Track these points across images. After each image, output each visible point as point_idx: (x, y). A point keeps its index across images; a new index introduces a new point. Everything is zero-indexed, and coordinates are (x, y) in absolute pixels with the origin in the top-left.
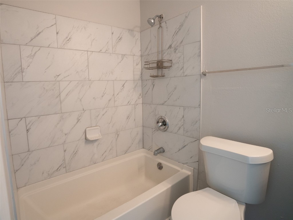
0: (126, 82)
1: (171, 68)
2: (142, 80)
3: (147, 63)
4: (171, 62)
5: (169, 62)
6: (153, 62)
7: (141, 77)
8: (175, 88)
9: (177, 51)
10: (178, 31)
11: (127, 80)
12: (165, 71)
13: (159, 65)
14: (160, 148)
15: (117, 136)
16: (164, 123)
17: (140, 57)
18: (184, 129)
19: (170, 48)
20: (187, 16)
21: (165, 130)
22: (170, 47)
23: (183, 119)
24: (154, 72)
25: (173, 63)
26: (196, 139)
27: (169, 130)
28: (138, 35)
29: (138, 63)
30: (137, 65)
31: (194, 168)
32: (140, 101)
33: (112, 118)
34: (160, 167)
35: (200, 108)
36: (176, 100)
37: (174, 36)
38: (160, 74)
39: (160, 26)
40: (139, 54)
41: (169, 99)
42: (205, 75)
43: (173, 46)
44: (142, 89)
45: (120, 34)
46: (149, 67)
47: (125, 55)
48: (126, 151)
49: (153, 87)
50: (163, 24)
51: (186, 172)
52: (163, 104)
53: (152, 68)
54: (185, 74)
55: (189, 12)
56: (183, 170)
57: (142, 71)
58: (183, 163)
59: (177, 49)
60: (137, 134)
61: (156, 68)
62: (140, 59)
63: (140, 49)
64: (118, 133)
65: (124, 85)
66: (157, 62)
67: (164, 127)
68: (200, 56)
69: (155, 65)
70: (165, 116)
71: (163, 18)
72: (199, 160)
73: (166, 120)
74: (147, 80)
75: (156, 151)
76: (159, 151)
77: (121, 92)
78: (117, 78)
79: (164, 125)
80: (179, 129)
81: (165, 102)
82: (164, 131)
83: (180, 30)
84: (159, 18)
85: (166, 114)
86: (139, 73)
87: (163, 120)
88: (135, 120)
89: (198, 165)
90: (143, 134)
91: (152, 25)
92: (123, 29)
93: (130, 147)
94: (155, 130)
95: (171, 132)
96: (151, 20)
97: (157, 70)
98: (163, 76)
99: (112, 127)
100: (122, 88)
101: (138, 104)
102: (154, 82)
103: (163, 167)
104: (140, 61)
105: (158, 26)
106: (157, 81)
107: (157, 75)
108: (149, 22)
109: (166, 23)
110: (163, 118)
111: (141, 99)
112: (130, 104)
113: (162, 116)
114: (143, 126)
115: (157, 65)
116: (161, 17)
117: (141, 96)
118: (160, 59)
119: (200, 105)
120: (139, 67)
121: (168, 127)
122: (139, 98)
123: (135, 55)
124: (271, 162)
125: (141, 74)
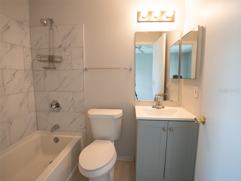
0: (16, 71)
1: (61, 63)
2: (33, 70)
3: (39, 56)
4: (61, 58)
5: (60, 58)
6: (44, 56)
7: (31, 68)
8: (65, 78)
9: (66, 51)
10: (67, 37)
11: (18, 70)
12: (56, 65)
13: (51, 59)
14: (55, 126)
15: (9, 124)
16: (58, 106)
17: (30, 50)
18: (74, 107)
19: (60, 48)
20: (74, 27)
21: (58, 110)
22: (60, 46)
23: (72, 100)
24: (47, 65)
25: (63, 59)
26: (83, 113)
27: (62, 110)
28: (27, 29)
29: (28, 55)
30: (27, 56)
31: (83, 133)
32: (32, 89)
33: (2, 107)
34: (56, 140)
35: (84, 91)
36: (66, 87)
37: (63, 39)
38: (52, 66)
39: (51, 28)
40: (29, 46)
41: (60, 86)
42: (86, 70)
43: (62, 46)
44: (33, 79)
45: (8, 23)
46: (40, 59)
47: (14, 45)
48: (21, 137)
49: (45, 77)
50: (54, 27)
51: (78, 137)
52: (55, 91)
53: (44, 61)
54: (73, 68)
55: (75, 25)
56: (75, 136)
57: (32, 63)
58: (75, 132)
59: (66, 50)
60: (31, 119)
61: (48, 61)
62: (30, 51)
63: (30, 43)
64: (11, 121)
65: (14, 74)
66: (49, 57)
67: (57, 108)
68: (83, 57)
69: (47, 59)
70: (58, 99)
71: (53, 22)
72: (86, 126)
73: (59, 103)
74: (38, 71)
75: (53, 128)
76: (55, 128)
77: (11, 80)
78: (6, 66)
79: (57, 107)
80: (70, 108)
81: (57, 89)
82: (58, 112)
83: (68, 36)
84: (50, 21)
85: (58, 98)
86: (30, 64)
87: (56, 103)
88: (28, 106)
89: (86, 129)
90: (37, 118)
91: (45, 25)
92: (11, 18)
93: (25, 132)
94: (49, 112)
95: (63, 112)
96: (44, 21)
97: (49, 63)
98: (55, 68)
99: (3, 116)
100: (13, 76)
101: (30, 92)
102: (45, 73)
103: (59, 140)
104: (31, 54)
105: (49, 27)
106: (49, 72)
107: (49, 67)
108: (42, 21)
109: (56, 27)
110: (56, 101)
111: (33, 87)
112: (22, 91)
113: (55, 100)
114: (36, 111)
115: (49, 59)
116: (51, 21)
117: (32, 85)
118: (51, 54)
119: (84, 90)
120: (30, 58)
121: (61, 108)
122: (31, 87)
123: (25, 47)
124: (122, 116)
125: (32, 65)
